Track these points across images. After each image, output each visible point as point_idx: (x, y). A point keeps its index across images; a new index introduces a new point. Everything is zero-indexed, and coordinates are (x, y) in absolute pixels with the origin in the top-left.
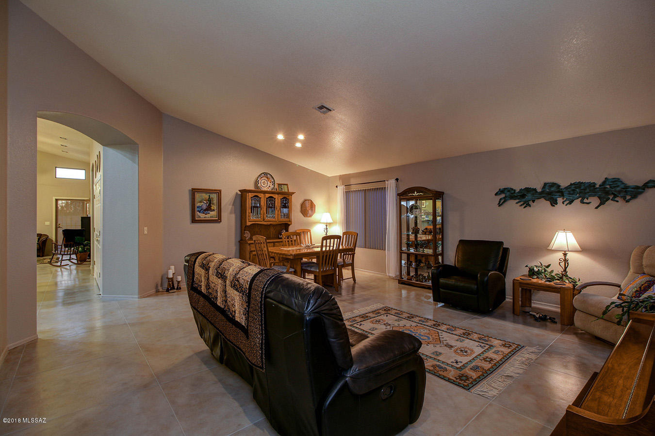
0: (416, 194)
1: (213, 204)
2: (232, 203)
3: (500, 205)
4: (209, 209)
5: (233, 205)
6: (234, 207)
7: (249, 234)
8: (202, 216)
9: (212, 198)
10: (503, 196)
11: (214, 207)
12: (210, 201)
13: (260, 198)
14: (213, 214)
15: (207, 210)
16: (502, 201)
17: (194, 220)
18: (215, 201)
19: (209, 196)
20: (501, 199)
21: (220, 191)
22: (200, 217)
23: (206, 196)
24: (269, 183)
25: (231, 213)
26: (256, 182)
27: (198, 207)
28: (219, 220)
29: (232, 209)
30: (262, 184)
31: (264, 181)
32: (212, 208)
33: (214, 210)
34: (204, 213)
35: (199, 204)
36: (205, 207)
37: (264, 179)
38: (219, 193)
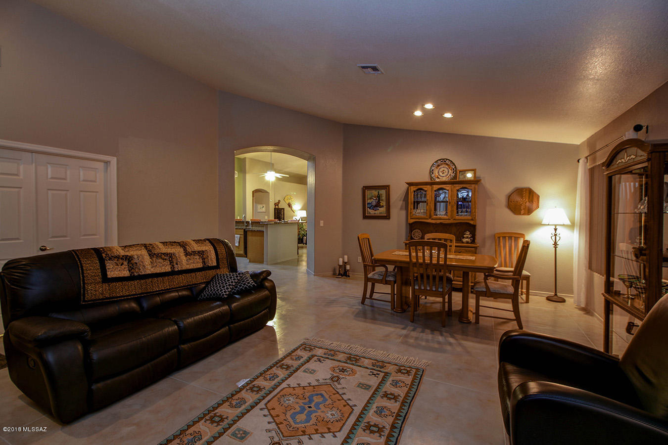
1: (382, 200)
2: (402, 199)
4: (378, 205)
5: (404, 201)
6: (404, 202)
7: (421, 233)
8: (372, 212)
9: (381, 194)
11: (383, 203)
12: (379, 197)
13: (426, 191)
14: (382, 211)
15: (376, 206)
17: (365, 217)
18: (384, 198)
19: (378, 192)
21: (388, 186)
22: (370, 213)
23: (375, 193)
24: (450, 171)
25: (401, 209)
26: (431, 172)
27: (368, 204)
28: (387, 217)
29: (403, 203)
30: (441, 174)
31: (443, 169)
32: (381, 204)
33: (383, 206)
34: (373, 209)
35: (369, 201)
36: (374, 203)
37: (444, 167)
38: (387, 188)
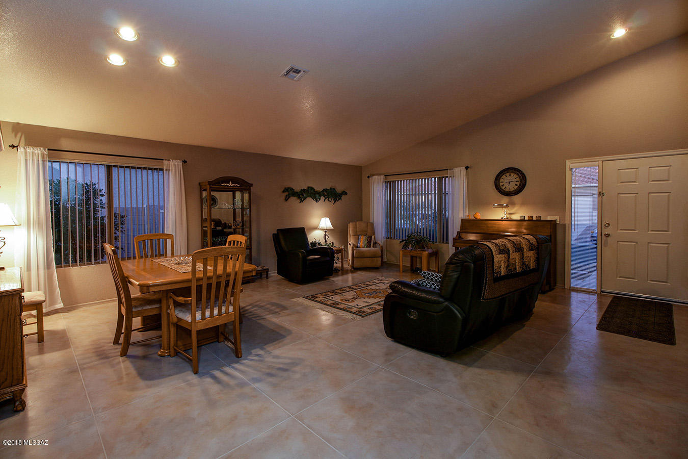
0: (230, 184)
3: (286, 200)
10: (287, 193)
16: (287, 197)
20: (286, 196)
